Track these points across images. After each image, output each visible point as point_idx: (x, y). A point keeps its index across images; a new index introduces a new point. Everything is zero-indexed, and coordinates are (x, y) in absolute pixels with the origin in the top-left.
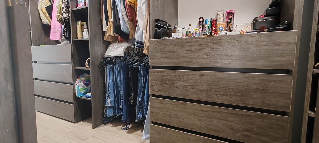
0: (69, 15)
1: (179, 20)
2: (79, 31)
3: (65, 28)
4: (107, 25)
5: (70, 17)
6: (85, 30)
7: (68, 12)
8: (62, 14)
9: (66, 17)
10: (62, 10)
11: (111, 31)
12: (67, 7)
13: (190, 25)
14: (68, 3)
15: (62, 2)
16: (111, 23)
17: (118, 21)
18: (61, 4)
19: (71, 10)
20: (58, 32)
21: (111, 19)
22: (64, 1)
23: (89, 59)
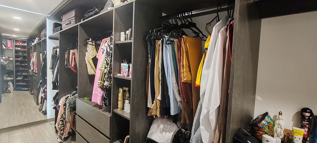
0: (110, 82)
1: (258, 97)
2: (120, 101)
3: (105, 95)
4: (153, 103)
5: (111, 85)
6: (127, 101)
7: (110, 79)
8: (104, 81)
9: (108, 86)
10: (104, 76)
11: (157, 110)
12: (110, 72)
13: (280, 114)
14: (111, 69)
15: (104, 67)
16: (158, 102)
17: (167, 100)
18: (103, 69)
19: (113, 76)
20: (100, 96)
21: (159, 97)
22: (106, 66)
23: (128, 136)
